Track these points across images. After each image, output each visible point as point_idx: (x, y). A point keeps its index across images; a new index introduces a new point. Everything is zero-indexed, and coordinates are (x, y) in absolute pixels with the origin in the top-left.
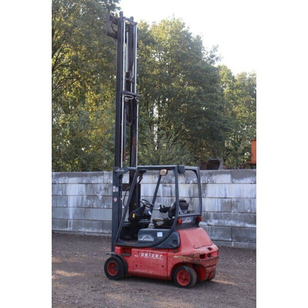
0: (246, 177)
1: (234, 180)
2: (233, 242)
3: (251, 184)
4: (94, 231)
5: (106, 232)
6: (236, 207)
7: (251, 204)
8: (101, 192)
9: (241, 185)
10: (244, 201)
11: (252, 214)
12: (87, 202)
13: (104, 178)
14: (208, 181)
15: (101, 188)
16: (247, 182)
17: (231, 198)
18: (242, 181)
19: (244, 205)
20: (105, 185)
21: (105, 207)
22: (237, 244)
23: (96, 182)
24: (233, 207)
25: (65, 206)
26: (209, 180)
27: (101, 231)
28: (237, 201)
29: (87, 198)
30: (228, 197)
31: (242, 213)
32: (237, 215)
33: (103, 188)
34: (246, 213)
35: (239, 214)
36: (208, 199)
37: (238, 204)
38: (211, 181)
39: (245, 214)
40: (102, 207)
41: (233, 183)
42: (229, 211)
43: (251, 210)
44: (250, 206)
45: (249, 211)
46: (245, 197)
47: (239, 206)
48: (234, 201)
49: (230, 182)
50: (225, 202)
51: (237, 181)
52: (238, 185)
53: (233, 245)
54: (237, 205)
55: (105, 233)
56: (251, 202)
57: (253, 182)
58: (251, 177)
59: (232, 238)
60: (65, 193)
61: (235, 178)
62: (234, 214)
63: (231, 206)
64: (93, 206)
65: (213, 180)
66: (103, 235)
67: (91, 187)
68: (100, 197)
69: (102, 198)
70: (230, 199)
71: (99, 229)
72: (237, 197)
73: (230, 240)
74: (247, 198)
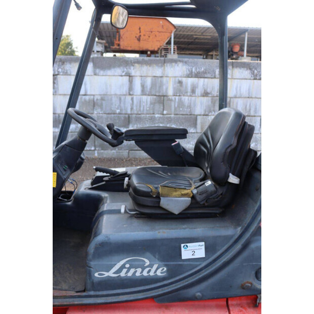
0: (114, 67)
1: (97, 71)
2: (96, 152)
3: (122, 76)
6: (101, 106)
7: (120, 103)
9: (108, 77)
10: (111, 99)
11: (122, 115)
14: (58, 72)
16: (116, 74)
17: (94, 95)
18: (109, 72)
19: (112, 104)
22: (102, 153)
24: (96, 107)
26: (60, 70)
28: (102, 99)
30: (88, 93)
31: (109, 114)
32: (102, 117)
34: (114, 114)
35: (105, 116)
36: (59, 96)
37: (104, 102)
38: (63, 72)
39: (112, 115)
41: (95, 74)
42: (92, 112)
43: (121, 110)
44: (120, 106)
45: (118, 111)
46: (113, 93)
47: (104, 105)
48: (97, 100)
49: (92, 74)
50: (85, 100)
51: (102, 72)
52: (104, 77)
53: (96, 155)
54: (102, 104)
56: (120, 99)
57: (124, 74)
58: (122, 68)
59: (95, 146)
61: (99, 68)
62: (97, 116)
63: (94, 106)
65: (67, 70)
70: (92, 97)
72: (102, 93)
73: (93, 149)
74: (116, 95)
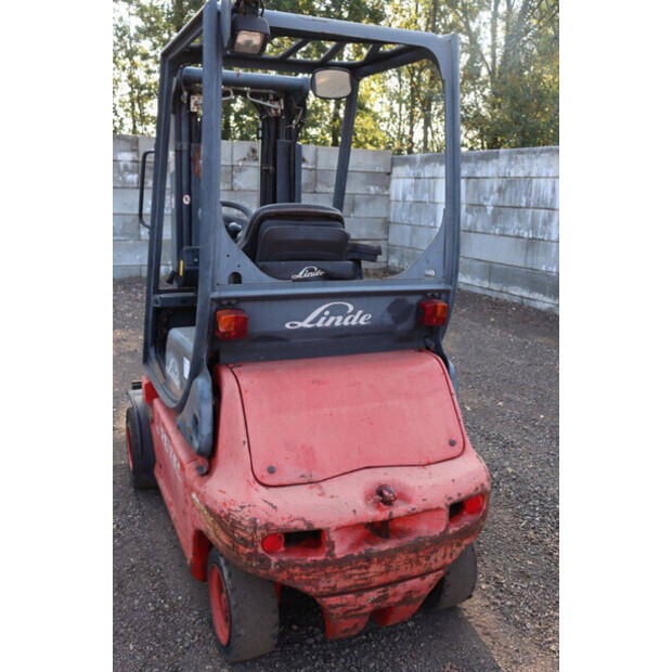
4: (475, 283)
5: (494, 286)
8: (492, 198)
12: (466, 218)
13: (500, 164)
15: (492, 188)
20: (500, 181)
21: (497, 231)
23: (484, 175)
25: (432, 224)
27: (486, 284)
29: (467, 210)
33: (495, 188)
40: (492, 231)
55: (492, 290)
60: (434, 197)
64: (475, 227)
66: (489, 293)
67: (476, 186)
68: (490, 209)
69: (493, 211)
71: (483, 279)
